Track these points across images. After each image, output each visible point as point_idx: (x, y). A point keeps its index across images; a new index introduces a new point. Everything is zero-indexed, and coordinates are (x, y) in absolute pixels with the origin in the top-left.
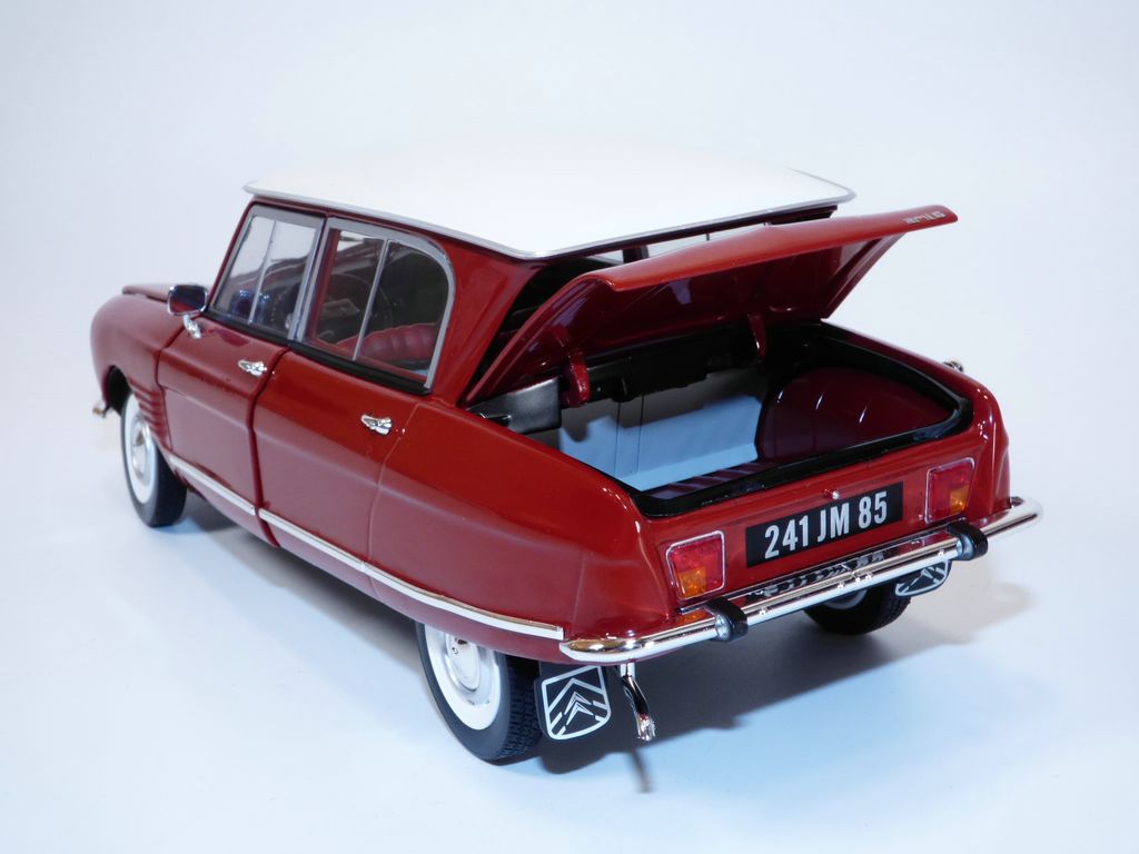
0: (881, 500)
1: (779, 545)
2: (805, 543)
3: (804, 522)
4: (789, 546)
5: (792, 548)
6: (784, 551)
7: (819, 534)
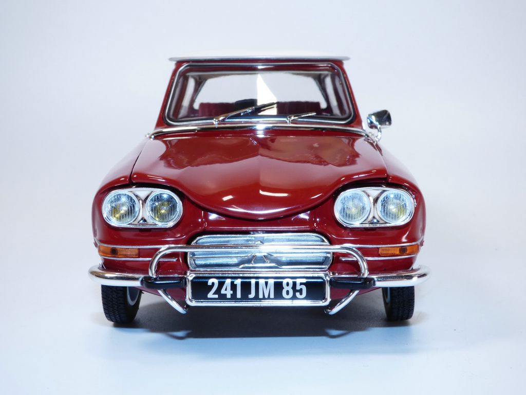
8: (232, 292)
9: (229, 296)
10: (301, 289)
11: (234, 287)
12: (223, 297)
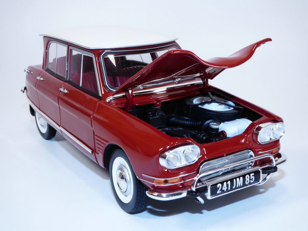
8: (226, 188)
9: (225, 190)
10: (252, 178)
11: (227, 185)
12: (223, 191)
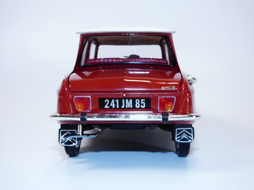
0: (143, 101)
1: (109, 105)
2: (118, 107)
3: (117, 101)
4: (112, 106)
5: (114, 107)
6: (111, 107)
7: (122, 106)
